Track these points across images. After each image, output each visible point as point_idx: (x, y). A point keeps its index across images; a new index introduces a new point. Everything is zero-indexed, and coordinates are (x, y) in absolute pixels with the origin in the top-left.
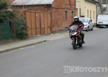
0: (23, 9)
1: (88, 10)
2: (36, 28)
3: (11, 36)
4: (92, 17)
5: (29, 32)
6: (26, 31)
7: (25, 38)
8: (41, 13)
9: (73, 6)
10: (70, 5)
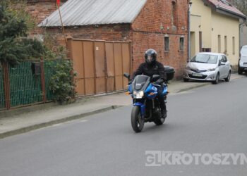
1: (219, 36)
2: (95, 78)
4: (230, 51)
5: (78, 86)
6: (71, 84)
7: (68, 100)
8: (106, 44)
9: (183, 25)
10: (175, 24)
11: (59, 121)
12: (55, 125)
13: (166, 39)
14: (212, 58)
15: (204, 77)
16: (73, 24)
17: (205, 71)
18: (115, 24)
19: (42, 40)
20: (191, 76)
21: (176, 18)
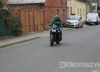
0: (18, 7)
1: (78, 9)
2: (30, 25)
3: (6, 33)
4: (82, 15)
5: (23, 29)
6: (20, 28)
7: (19, 34)
8: (34, 12)
9: (64, 4)
10: (61, 4)
11: (17, 43)
12: (15, 45)
13: (58, 10)
14: (76, 18)
15: (73, 25)
17: (73, 23)
19: (8, 9)
20: (68, 25)
21: (61, 2)
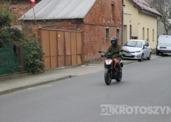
1: (143, 28)
2: (58, 56)
3: (16, 68)
5: (46, 62)
6: (41, 60)
8: (66, 33)
9: (119, 21)
10: (113, 20)
11: (32, 86)
13: (107, 30)
14: (139, 43)
15: (133, 56)
16: (43, 19)
17: (134, 52)
18: (72, 19)
19: (21, 29)
20: (124, 55)
21: (114, 16)
